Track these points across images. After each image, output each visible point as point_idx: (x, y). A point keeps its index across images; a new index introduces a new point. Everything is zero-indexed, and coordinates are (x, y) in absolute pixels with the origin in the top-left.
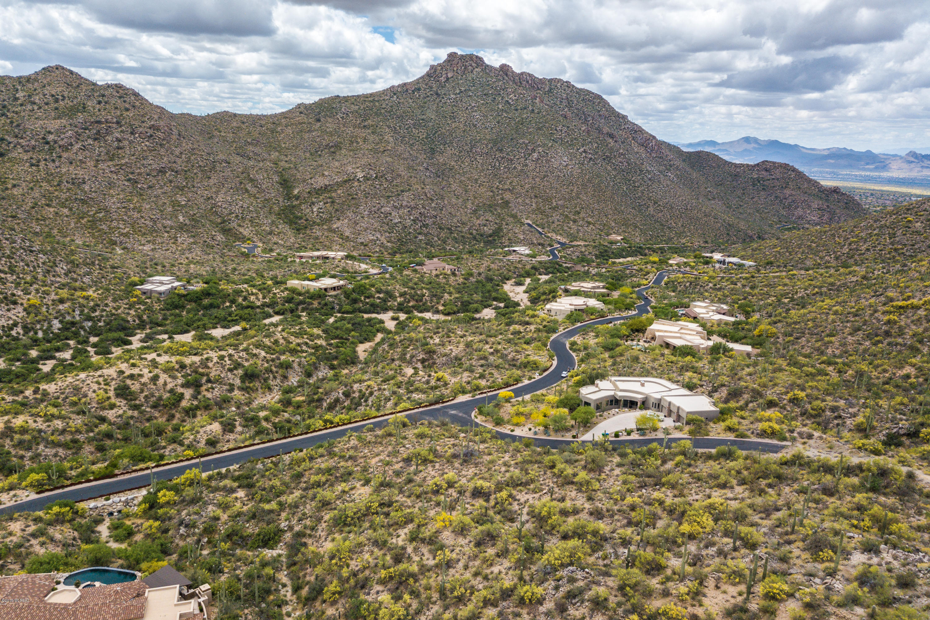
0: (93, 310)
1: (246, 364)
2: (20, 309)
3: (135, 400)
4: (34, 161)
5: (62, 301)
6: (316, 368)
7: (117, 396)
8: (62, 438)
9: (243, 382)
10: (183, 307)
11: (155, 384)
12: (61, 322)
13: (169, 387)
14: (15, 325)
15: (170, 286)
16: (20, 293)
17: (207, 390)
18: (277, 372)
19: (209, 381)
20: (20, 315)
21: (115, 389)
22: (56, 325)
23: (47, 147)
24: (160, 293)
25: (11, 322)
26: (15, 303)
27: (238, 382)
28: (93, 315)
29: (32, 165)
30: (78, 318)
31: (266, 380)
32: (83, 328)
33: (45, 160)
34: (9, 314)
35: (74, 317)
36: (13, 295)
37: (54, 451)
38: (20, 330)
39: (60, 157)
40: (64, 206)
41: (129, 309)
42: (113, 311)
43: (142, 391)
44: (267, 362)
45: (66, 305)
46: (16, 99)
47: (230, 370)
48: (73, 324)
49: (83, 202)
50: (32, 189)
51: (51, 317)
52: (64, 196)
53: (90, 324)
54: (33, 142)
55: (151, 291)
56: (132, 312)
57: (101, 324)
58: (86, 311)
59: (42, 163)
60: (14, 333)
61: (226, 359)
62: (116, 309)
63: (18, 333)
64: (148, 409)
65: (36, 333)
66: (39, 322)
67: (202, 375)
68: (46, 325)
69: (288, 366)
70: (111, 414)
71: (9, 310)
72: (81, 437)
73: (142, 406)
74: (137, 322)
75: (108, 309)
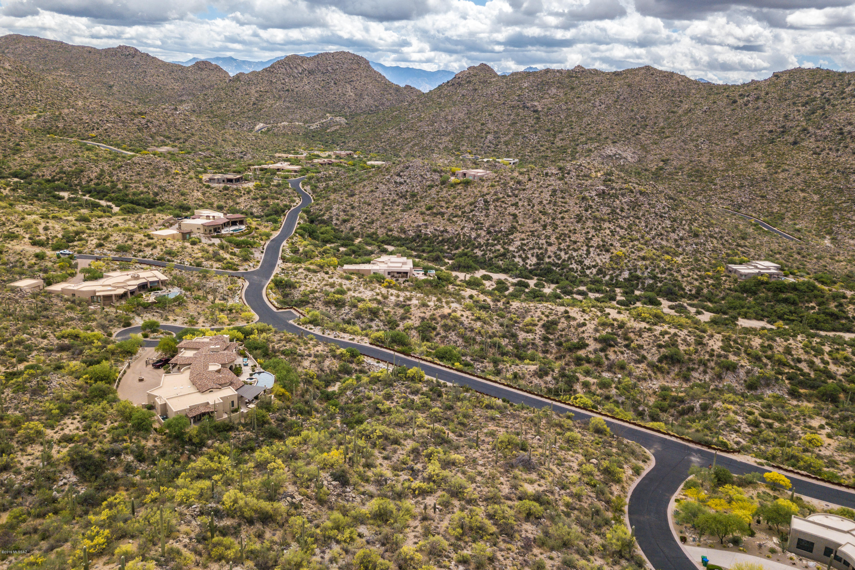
0: (663, 272)
1: (682, 348)
2: (608, 256)
3: (551, 334)
4: (818, 150)
5: (644, 258)
6: (768, 385)
7: (543, 326)
8: (469, 333)
9: (660, 361)
10: (755, 293)
11: (576, 330)
12: (630, 274)
13: (585, 335)
14: (594, 266)
15: (757, 271)
16: (618, 245)
17: (615, 352)
18: (712, 369)
19: (627, 346)
20: (604, 260)
21: (548, 322)
22: (626, 274)
23: (839, 137)
24: (741, 275)
25: (594, 263)
26: (608, 251)
27: (655, 359)
28: (659, 275)
29: (814, 153)
30: (646, 274)
31: (689, 370)
32: (643, 283)
33: (830, 149)
34: (597, 259)
35: (643, 273)
36: (612, 245)
37: (457, 339)
38: (594, 271)
39: (847, 147)
40: (817, 192)
41: (696, 280)
42: (680, 278)
43: (563, 330)
44: (712, 355)
45: (644, 263)
46: (843, 92)
47: (660, 346)
48: (638, 278)
49: (840, 191)
50: (798, 174)
51: (625, 268)
52: (825, 183)
53: (651, 282)
54: (827, 133)
55: (736, 271)
56: (697, 283)
57: (659, 285)
58: (657, 270)
59: (824, 153)
60: (588, 272)
61: (667, 337)
62: (683, 276)
63: (591, 273)
64: (553, 345)
65: (604, 277)
66: (613, 269)
67: (626, 339)
68: (618, 272)
69: (732, 368)
70: (522, 336)
71: (598, 255)
72: (478, 339)
73: (552, 340)
74: (693, 292)
75: (676, 274)
